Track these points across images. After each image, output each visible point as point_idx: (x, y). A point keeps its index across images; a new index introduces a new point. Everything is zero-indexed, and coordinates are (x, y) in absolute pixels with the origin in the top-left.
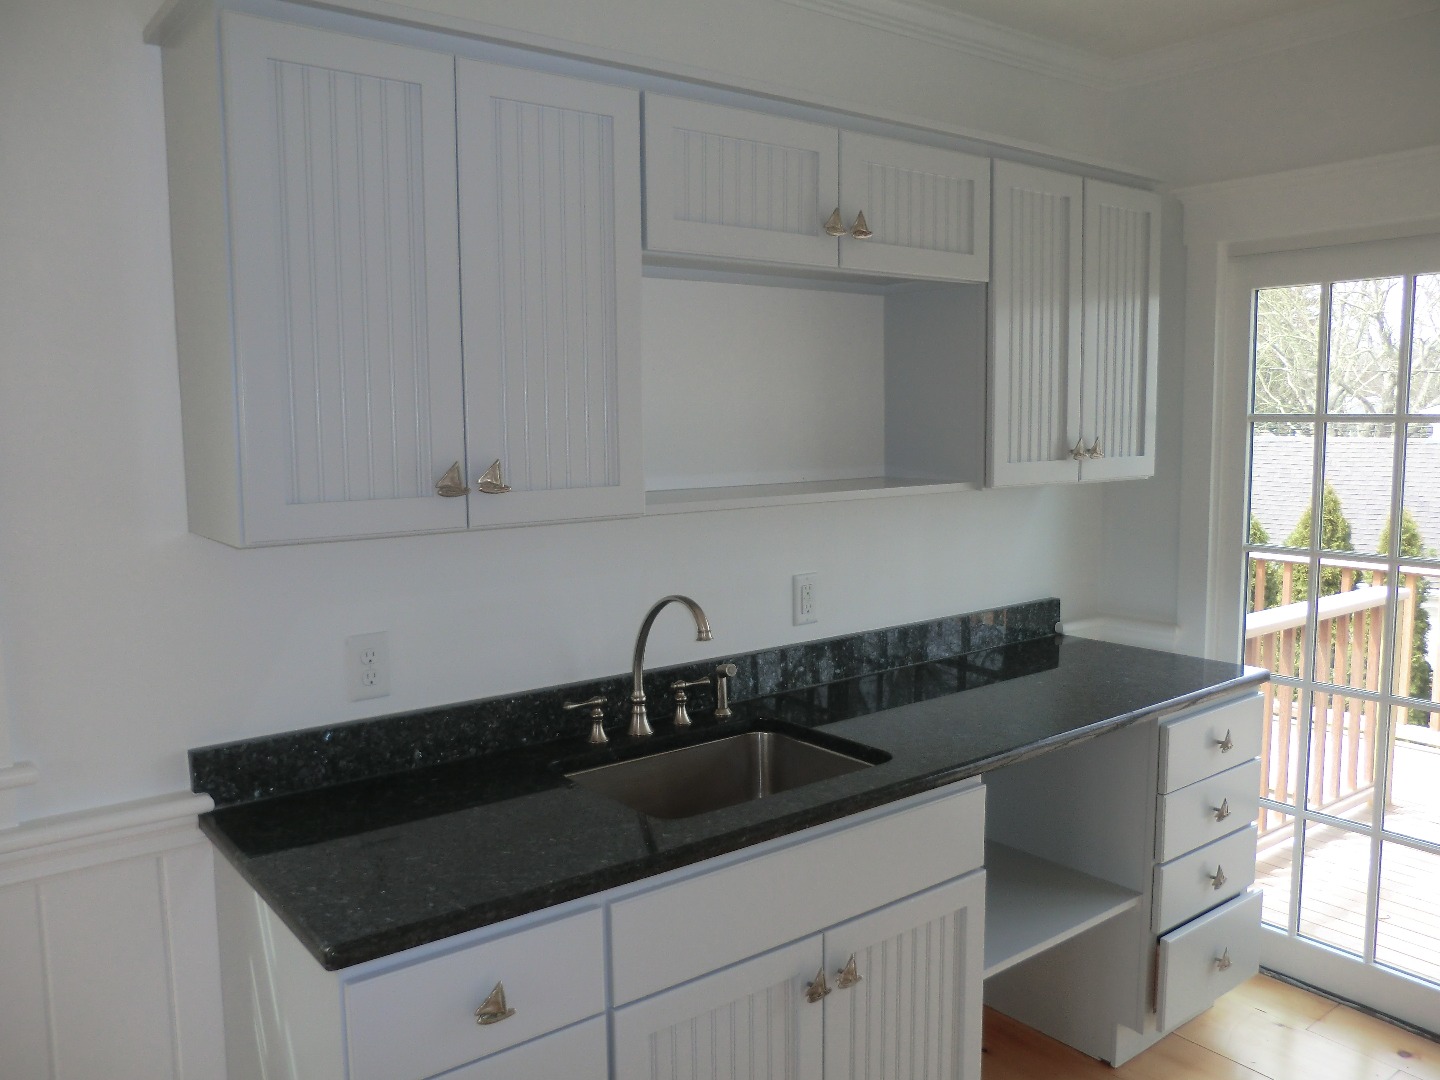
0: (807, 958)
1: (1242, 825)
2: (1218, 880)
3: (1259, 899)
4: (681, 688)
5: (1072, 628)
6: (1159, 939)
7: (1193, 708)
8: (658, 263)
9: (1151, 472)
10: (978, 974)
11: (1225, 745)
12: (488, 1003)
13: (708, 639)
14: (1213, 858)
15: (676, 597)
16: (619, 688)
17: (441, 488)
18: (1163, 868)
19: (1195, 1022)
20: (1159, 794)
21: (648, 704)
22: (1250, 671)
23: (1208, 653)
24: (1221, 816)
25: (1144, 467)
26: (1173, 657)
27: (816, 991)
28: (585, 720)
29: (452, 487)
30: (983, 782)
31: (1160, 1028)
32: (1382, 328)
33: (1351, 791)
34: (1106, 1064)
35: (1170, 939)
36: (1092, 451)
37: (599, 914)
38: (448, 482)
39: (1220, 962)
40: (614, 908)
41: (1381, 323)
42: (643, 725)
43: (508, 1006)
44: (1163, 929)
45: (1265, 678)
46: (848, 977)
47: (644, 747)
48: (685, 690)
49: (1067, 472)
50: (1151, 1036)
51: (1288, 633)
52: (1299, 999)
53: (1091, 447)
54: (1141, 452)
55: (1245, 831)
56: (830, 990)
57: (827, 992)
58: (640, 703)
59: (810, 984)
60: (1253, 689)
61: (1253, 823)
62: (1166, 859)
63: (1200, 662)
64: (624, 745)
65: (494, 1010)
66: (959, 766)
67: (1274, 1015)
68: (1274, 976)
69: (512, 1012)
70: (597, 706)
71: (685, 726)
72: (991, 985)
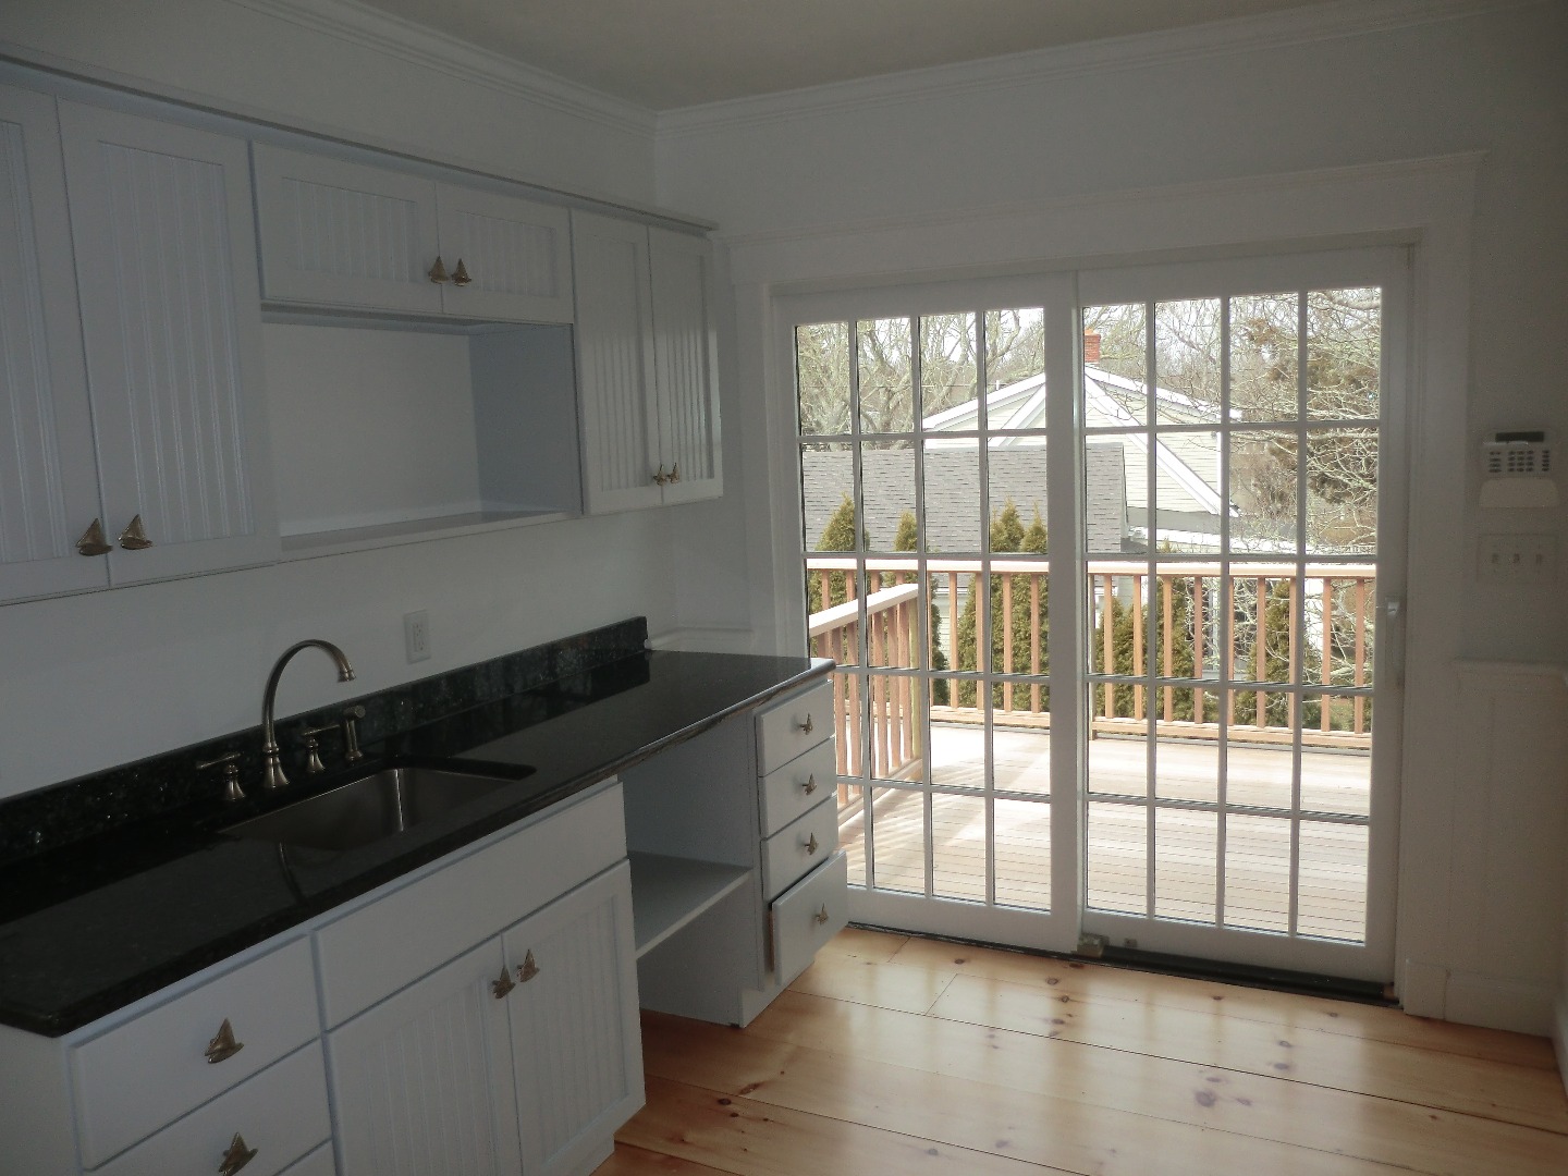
0: (489, 961)
1: (822, 799)
2: (811, 847)
3: (844, 858)
4: (312, 735)
5: (656, 642)
6: (770, 906)
7: (769, 703)
8: (276, 310)
9: (721, 493)
10: (630, 956)
11: (807, 728)
12: (214, 1043)
13: (351, 678)
14: (805, 828)
15: (311, 641)
16: (248, 742)
17: (83, 547)
18: (769, 842)
19: (803, 976)
20: (760, 777)
21: (281, 754)
22: (817, 662)
23: (780, 651)
24: (809, 790)
25: (714, 488)
26: (750, 657)
27: (502, 988)
28: (219, 777)
29: (93, 545)
30: (619, 781)
31: (778, 981)
32: (874, 345)
33: (896, 768)
34: (735, 1027)
35: (780, 903)
36: (673, 477)
37: (305, 943)
38: (88, 541)
39: (821, 918)
40: (320, 935)
41: (873, 341)
42: (276, 775)
43: (237, 1041)
44: (772, 896)
45: (831, 667)
46: (528, 970)
47: (283, 797)
48: (316, 736)
49: (652, 496)
50: (771, 992)
51: (836, 631)
52: (881, 941)
53: (670, 472)
54: (711, 475)
55: (827, 802)
56: (514, 985)
57: (511, 986)
58: (273, 755)
59: (495, 983)
60: (822, 678)
61: (833, 795)
62: (771, 832)
63: (774, 659)
64: (261, 798)
65: (224, 1047)
66: (599, 767)
67: (862, 958)
68: (858, 928)
69: (240, 1046)
70: (231, 761)
71: (319, 772)
72: (643, 965)
